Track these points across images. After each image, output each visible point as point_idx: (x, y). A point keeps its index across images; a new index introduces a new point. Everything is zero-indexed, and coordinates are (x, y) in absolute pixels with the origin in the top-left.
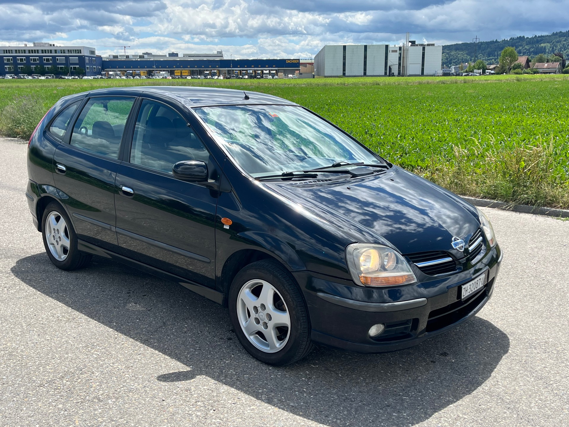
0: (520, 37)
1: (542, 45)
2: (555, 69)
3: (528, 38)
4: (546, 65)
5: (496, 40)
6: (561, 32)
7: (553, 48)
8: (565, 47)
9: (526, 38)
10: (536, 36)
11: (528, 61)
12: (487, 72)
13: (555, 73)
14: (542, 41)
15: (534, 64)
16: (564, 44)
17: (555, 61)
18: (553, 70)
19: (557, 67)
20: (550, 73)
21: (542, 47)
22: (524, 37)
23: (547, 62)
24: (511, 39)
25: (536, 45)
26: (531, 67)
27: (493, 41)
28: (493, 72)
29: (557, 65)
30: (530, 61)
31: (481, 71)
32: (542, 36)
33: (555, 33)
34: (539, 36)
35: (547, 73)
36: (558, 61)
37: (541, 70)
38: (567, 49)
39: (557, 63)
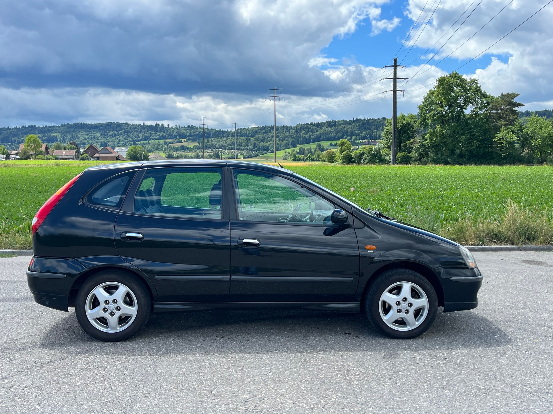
0: (32, 126)
1: (53, 134)
2: (73, 156)
3: (39, 127)
4: (64, 152)
5: (8, 127)
6: (68, 124)
7: (64, 138)
8: (74, 137)
9: (37, 127)
10: (46, 126)
11: (47, 149)
12: (12, 157)
13: (73, 159)
14: (52, 130)
15: (53, 151)
16: (73, 134)
17: (71, 149)
18: (71, 157)
19: (74, 154)
20: (68, 159)
21: (54, 136)
22: (35, 126)
23: (65, 149)
24: (23, 127)
25: (48, 134)
26: (51, 154)
27: (5, 128)
28: (18, 157)
29: (74, 152)
30: (49, 149)
31: (5, 156)
32: (52, 127)
33: (63, 124)
34: (49, 126)
35: (66, 159)
36: (74, 149)
37: (60, 157)
38: (76, 139)
39: (73, 151)
